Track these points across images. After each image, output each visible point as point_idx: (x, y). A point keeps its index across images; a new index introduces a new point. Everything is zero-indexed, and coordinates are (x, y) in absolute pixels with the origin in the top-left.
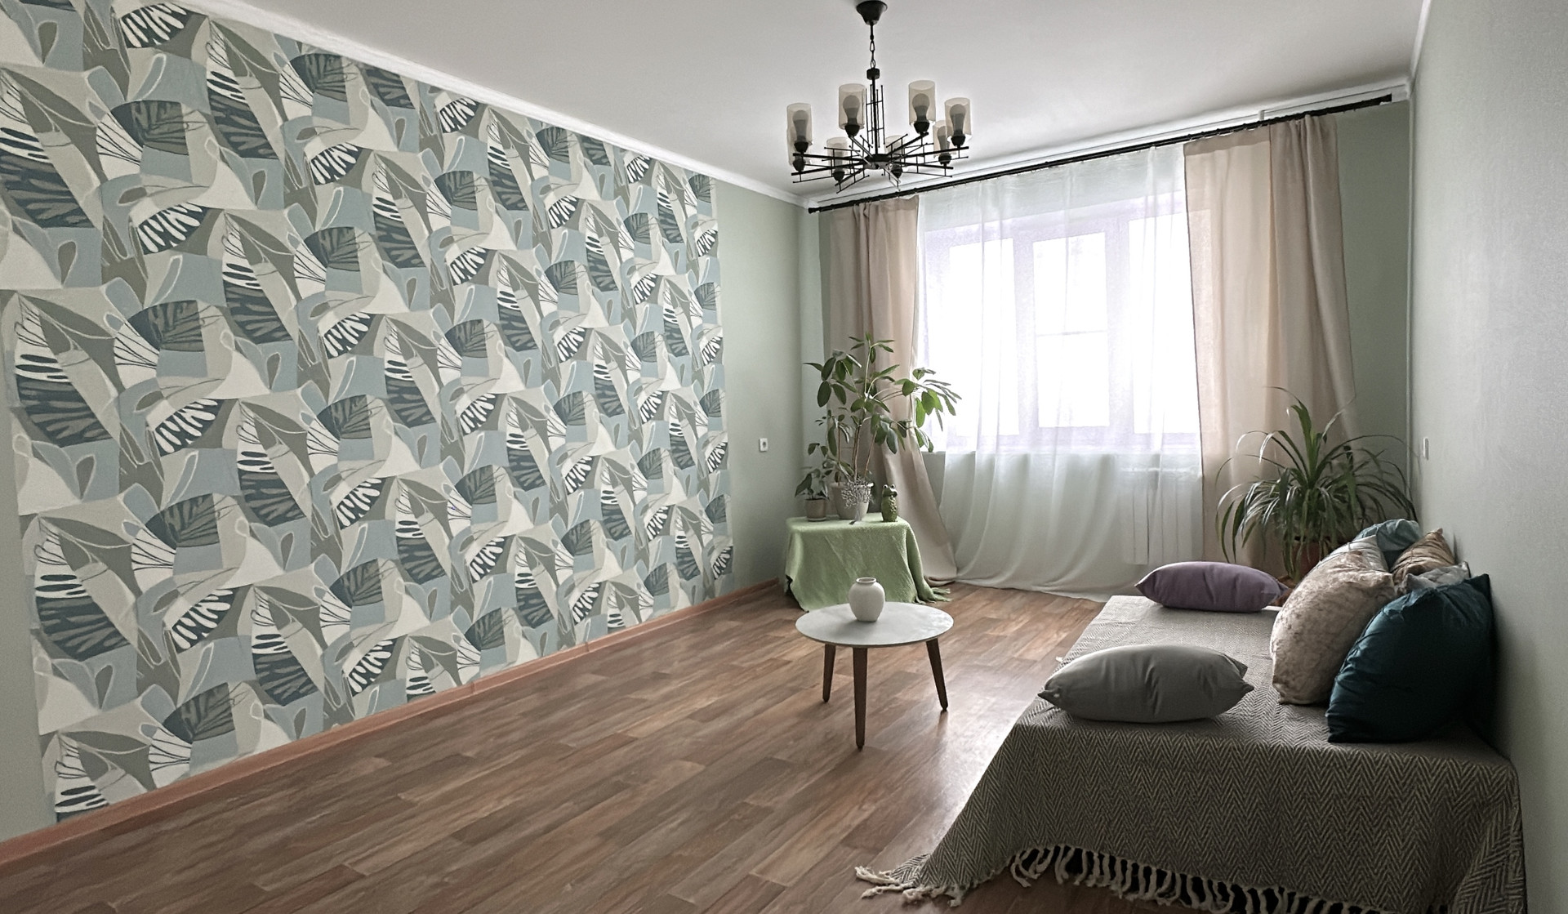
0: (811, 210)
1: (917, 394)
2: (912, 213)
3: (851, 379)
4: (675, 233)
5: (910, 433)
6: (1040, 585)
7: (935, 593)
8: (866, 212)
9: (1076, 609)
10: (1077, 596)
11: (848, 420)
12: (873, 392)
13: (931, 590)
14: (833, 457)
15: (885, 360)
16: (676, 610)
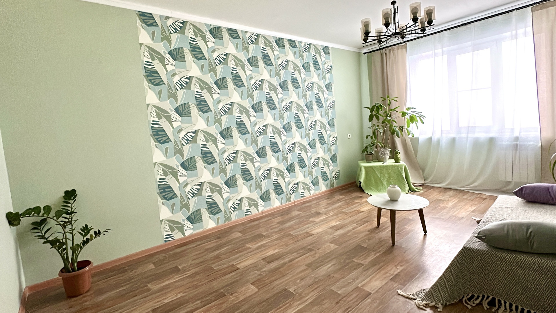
0: (364, 53)
1: (408, 116)
2: (404, 50)
3: (381, 112)
4: (318, 67)
5: (404, 130)
6: (460, 187)
7: (416, 189)
8: (386, 52)
9: (478, 197)
10: (478, 192)
11: (380, 127)
12: (390, 116)
13: (415, 188)
14: (375, 140)
15: (394, 105)
16: (322, 191)
